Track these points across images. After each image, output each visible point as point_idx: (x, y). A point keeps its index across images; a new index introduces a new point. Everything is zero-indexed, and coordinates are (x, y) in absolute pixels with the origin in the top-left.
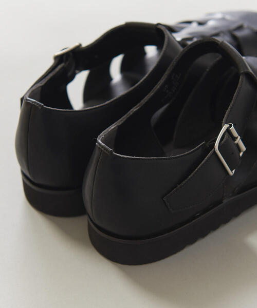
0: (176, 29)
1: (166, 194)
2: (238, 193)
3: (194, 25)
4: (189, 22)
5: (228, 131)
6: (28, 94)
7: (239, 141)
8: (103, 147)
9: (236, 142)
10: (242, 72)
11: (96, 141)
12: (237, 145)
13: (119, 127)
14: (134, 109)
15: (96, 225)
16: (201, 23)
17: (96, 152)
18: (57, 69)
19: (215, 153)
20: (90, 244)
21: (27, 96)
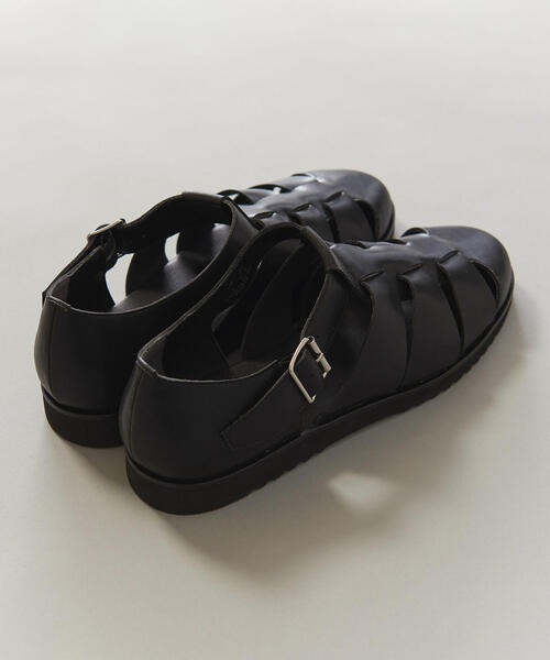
0: (251, 198)
1: (225, 428)
2: (320, 424)
3: (277, 191)
4: (270, 187)
5: (307, 346)
6: (52, 289)
7: (322, 358)
8: (144, 366)
9: (318, 360)
10: (328, 268)
11: (136, 358)
12: (320, 363)
13: (167, 337)
14: (189, 314)
15: (135, 463)
16: (284, 190)
17: (137, 373)
18: (91, 254)
19: (289, 374)
20: (129, 485)
21: (50, 293)
